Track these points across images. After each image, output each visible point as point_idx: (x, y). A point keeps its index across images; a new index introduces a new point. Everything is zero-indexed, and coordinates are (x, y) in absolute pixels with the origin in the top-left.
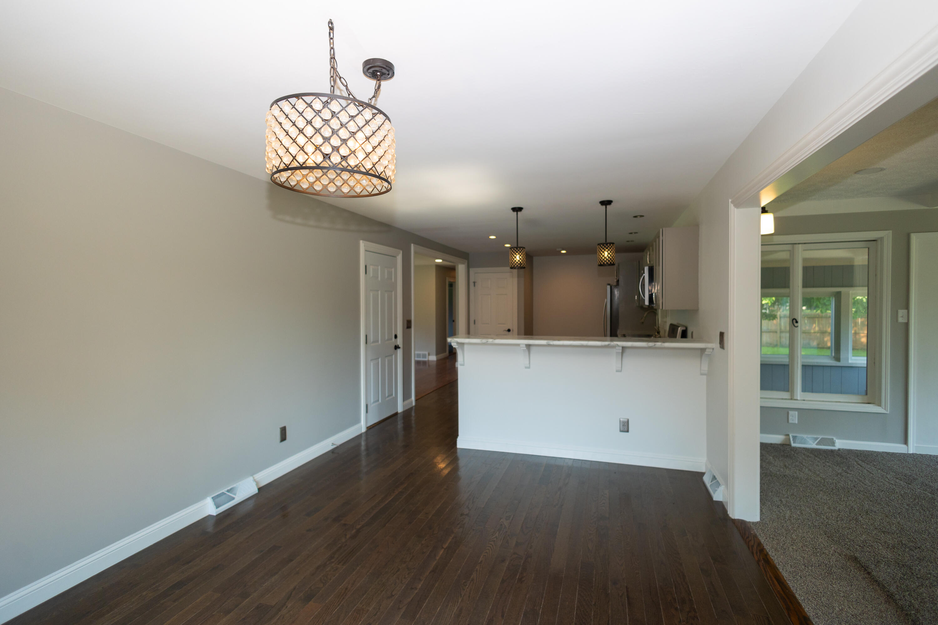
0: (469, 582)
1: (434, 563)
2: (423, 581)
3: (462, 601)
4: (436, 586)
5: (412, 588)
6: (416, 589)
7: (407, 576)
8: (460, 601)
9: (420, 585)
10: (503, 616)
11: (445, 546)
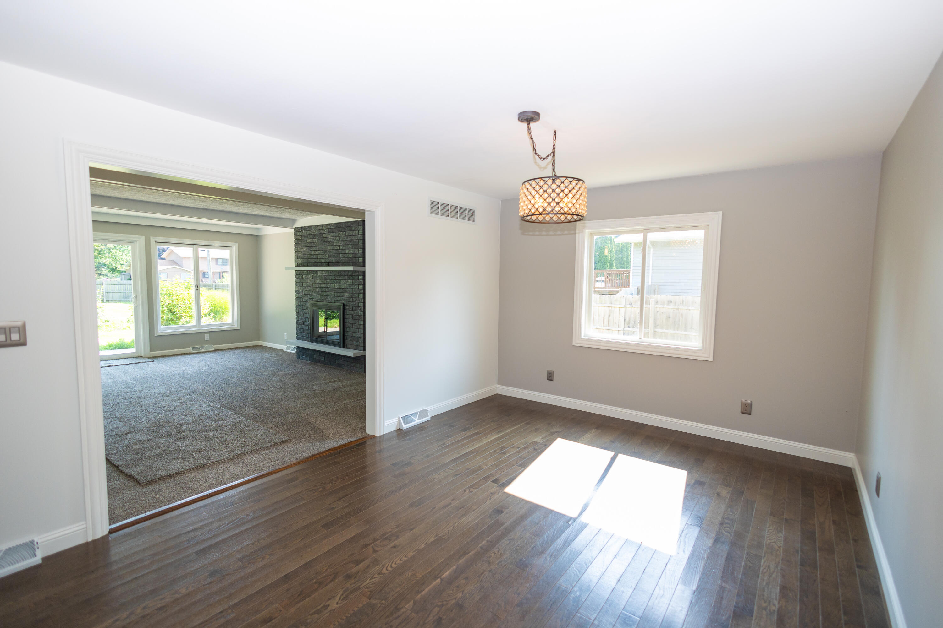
0: (440, 536)
1: (461, 561)
2: (479, 546)
3: (456, 523)
4: (469, 539)
5: (491, 542)
6: (487, 541)
7: (493, 555)
8: (457, 524)
9: (483, 543)
10: (435, 508)
11: (438, 581)
